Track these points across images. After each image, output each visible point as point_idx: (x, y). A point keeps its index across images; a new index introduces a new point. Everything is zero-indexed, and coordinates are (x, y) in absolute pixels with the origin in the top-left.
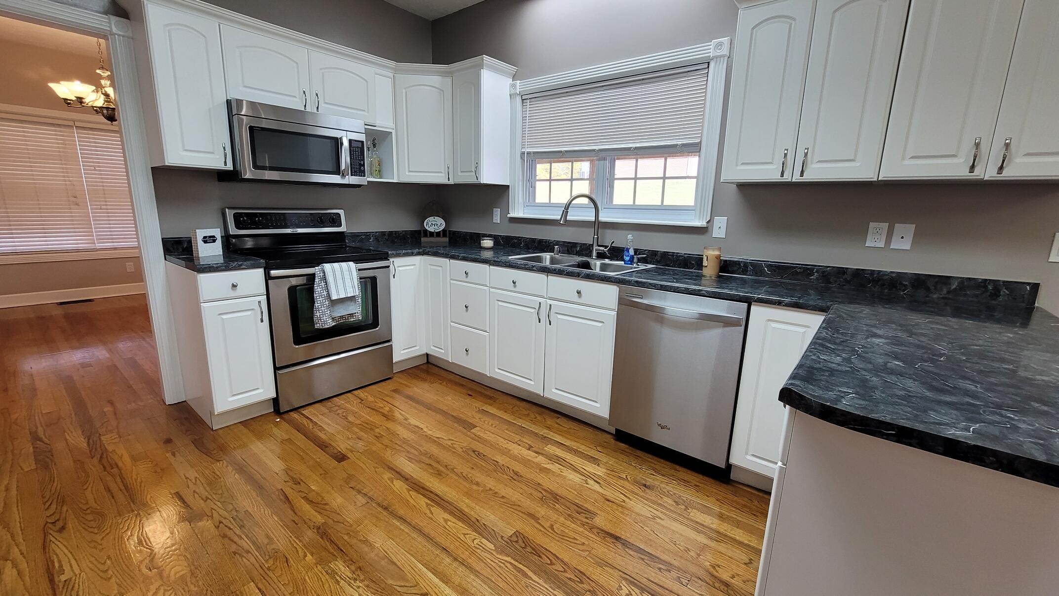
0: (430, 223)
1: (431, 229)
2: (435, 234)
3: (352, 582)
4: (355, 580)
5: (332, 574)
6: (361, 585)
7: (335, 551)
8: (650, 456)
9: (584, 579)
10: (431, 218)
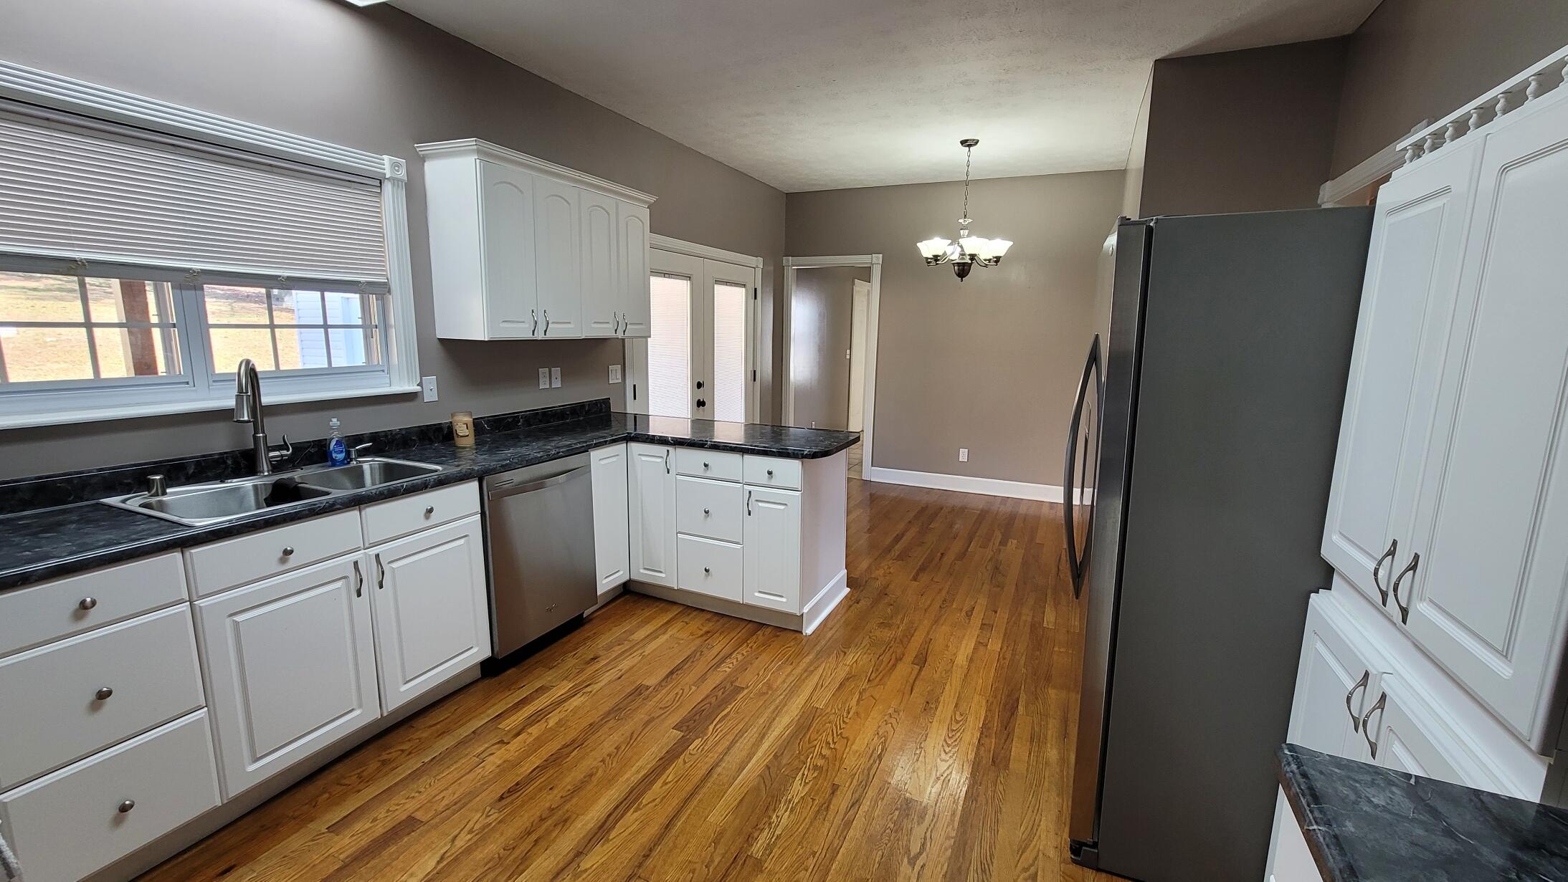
3: (773, 825)
4: (770, 824)
5: (769, 848)
6: (774, 816)
7: (738, 864)
8: (541, 653)
9: (722, 685)
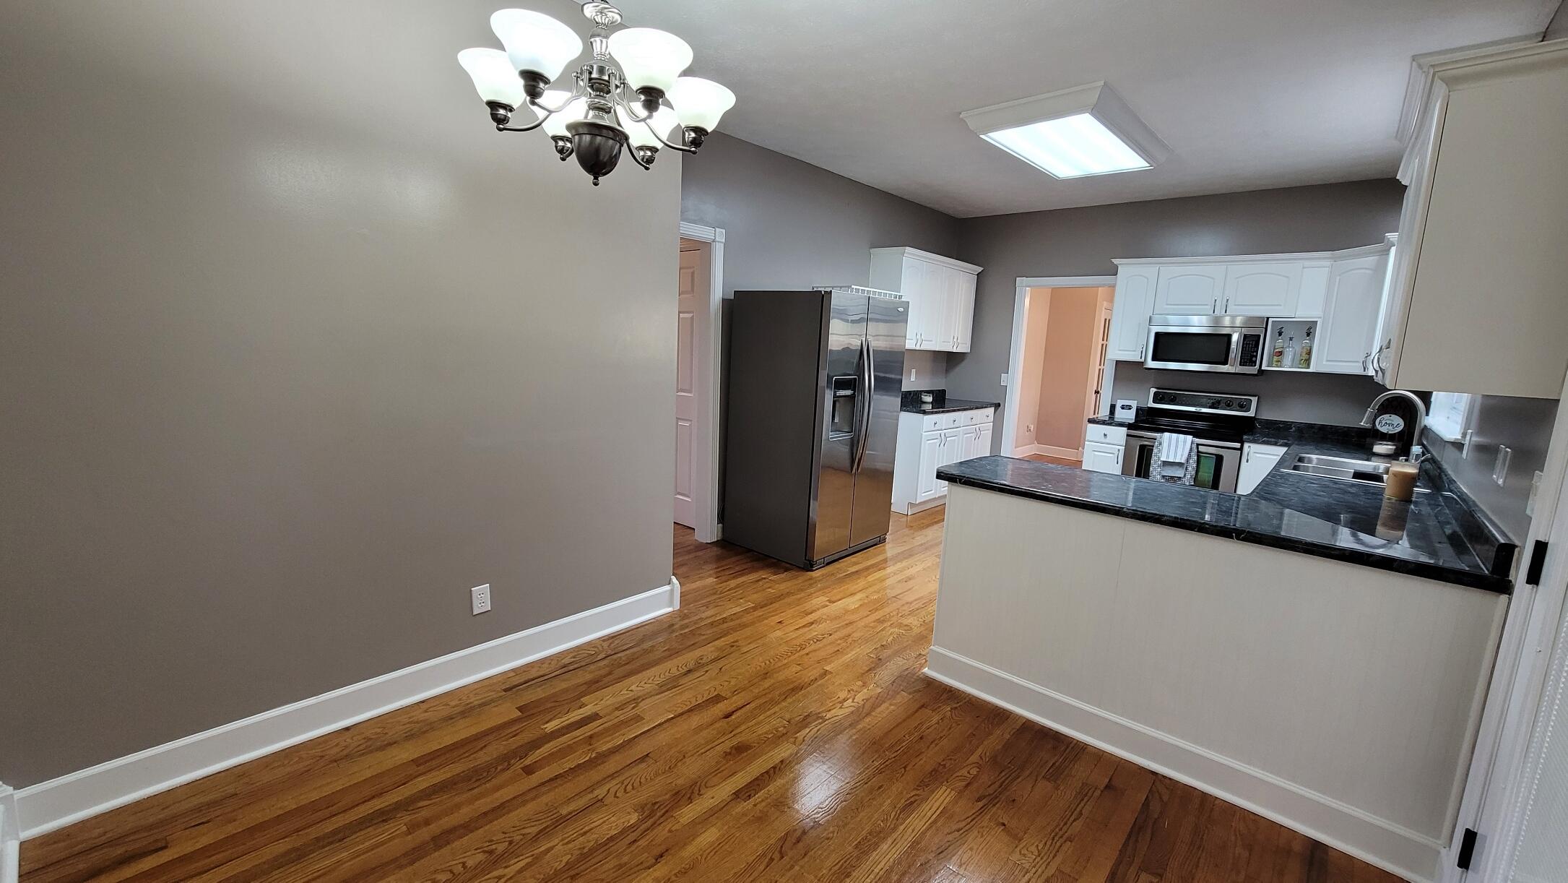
0: (1384, 422)
1: (1384, 429)
2: (1388, 436)
10: (1386, 416)
